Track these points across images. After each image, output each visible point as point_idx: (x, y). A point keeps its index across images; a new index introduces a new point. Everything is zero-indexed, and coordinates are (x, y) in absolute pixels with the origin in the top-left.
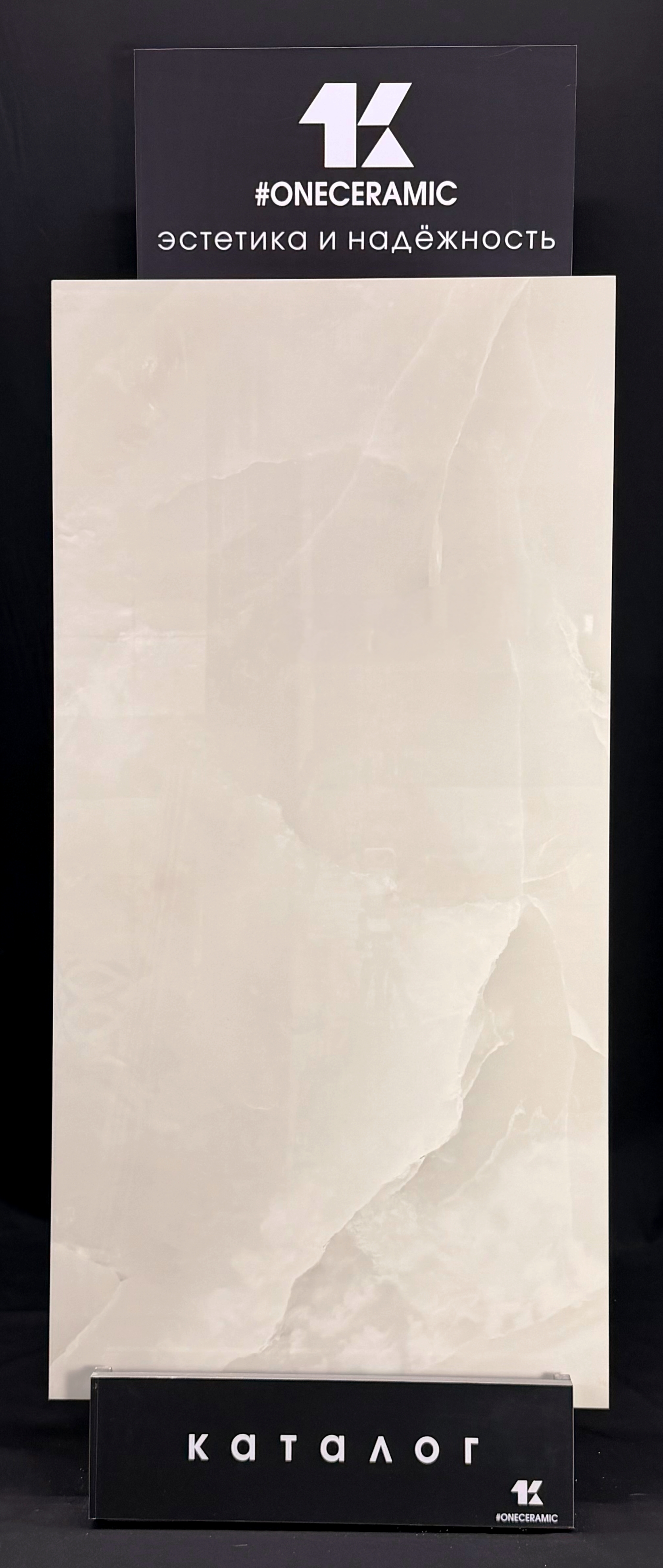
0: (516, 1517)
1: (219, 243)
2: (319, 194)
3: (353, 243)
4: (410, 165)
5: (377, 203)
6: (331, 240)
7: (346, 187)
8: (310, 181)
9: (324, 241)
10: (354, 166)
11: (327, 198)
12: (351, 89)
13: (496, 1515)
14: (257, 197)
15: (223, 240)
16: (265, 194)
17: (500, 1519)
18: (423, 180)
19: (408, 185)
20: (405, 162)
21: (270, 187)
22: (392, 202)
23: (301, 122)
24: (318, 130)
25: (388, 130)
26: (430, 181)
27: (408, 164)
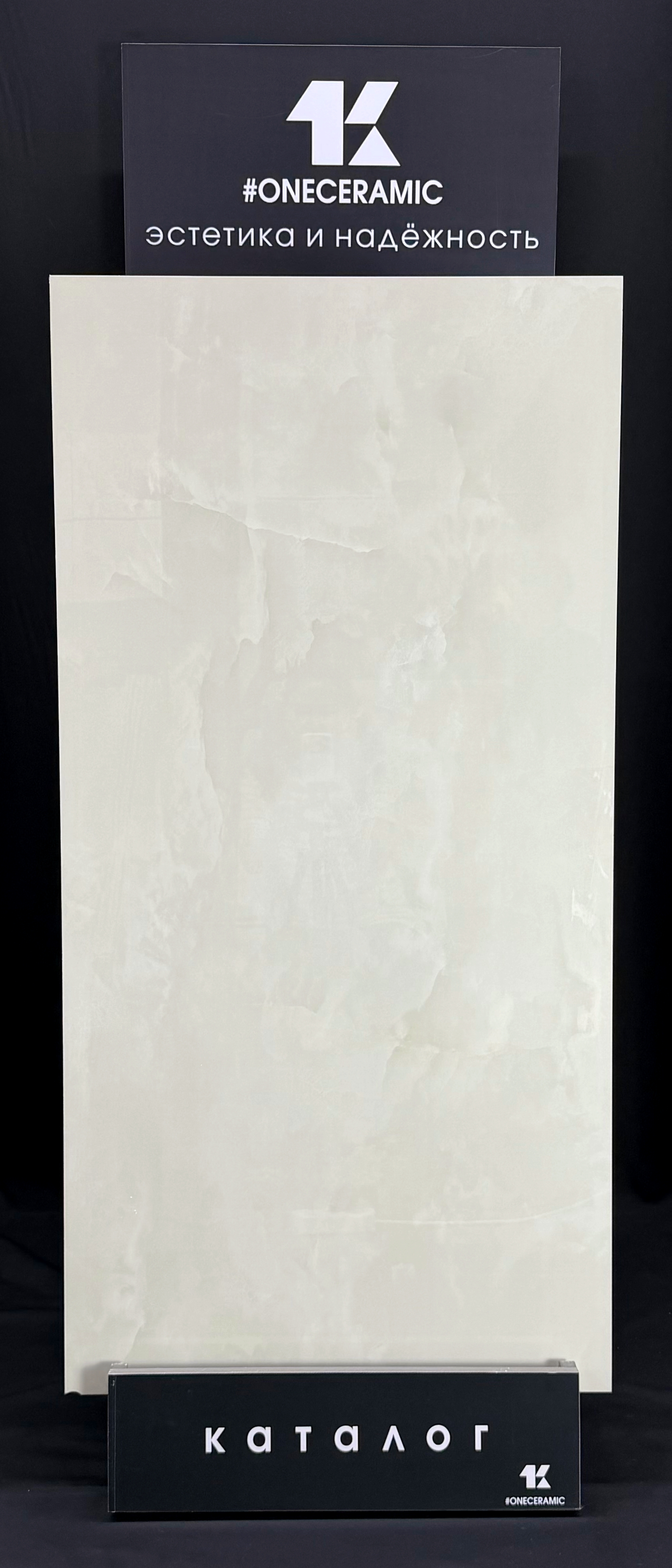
0: (524, 1501)
1: (207, 239)
2: (306, 191)
3: (340, 240)
5: (364, 201)
6: (318, 237)
7: (334, 184)
8: (298, 178)
10: (341, 163)
11: (314, 195)
12: (338, 87)
13: (505, 1498)
14: (244, 193)
15: (211, 236)
16: (253, 190)
17: (510, 1503)
18: (410, 179)
19: (394, 184)
20: (391, 161)
21: (257, 184)
22: (379, 200)
23: (289, 119)
24: (306, 128)
25: (375, 128)
26: (416, 180)
27: (395, 163)
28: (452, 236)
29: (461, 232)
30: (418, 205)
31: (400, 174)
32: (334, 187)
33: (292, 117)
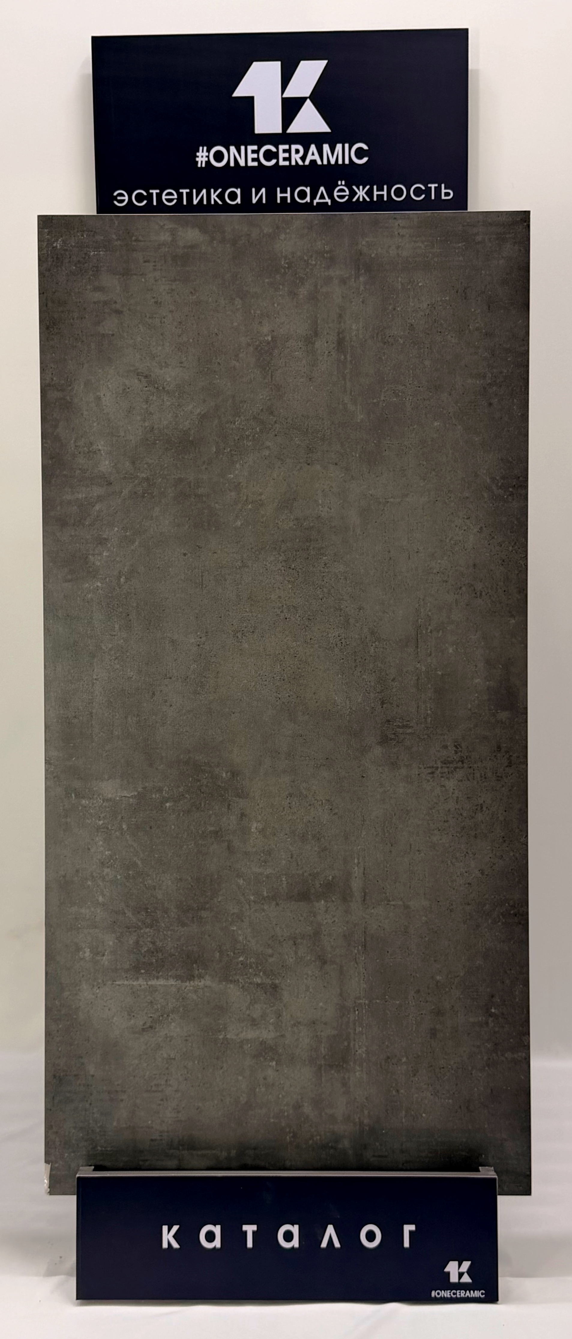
0: (448, 1294)
1: (166, 200)
2: (251, 156)
3: (281, 197)
4: (328, 130)
5: (300, 163)
6: (262, 195)
7: (274, 149)
8: (243, 145)
9: (256, 195)
10: (279, 130)
11: (257, 160)
12: (276, 66)
13: (431, 1292)
14: (197, 159)
15: (169, 196)
16: (204, 157)
17: (435, 1296)
18: (339, 143)
19: (326, 147)
20: (323, 127)
21: (208, 151)
22: (313, 162)
23: (235, 95)
24: (249, 101)
25: (308, 100)
26: (345, 143)
27: (326, 129)
28: (377, 191)
29: (385, 187)
30: (347, 165)
31: (331, 139)
32: (275, 152)
33: (237, 94)
